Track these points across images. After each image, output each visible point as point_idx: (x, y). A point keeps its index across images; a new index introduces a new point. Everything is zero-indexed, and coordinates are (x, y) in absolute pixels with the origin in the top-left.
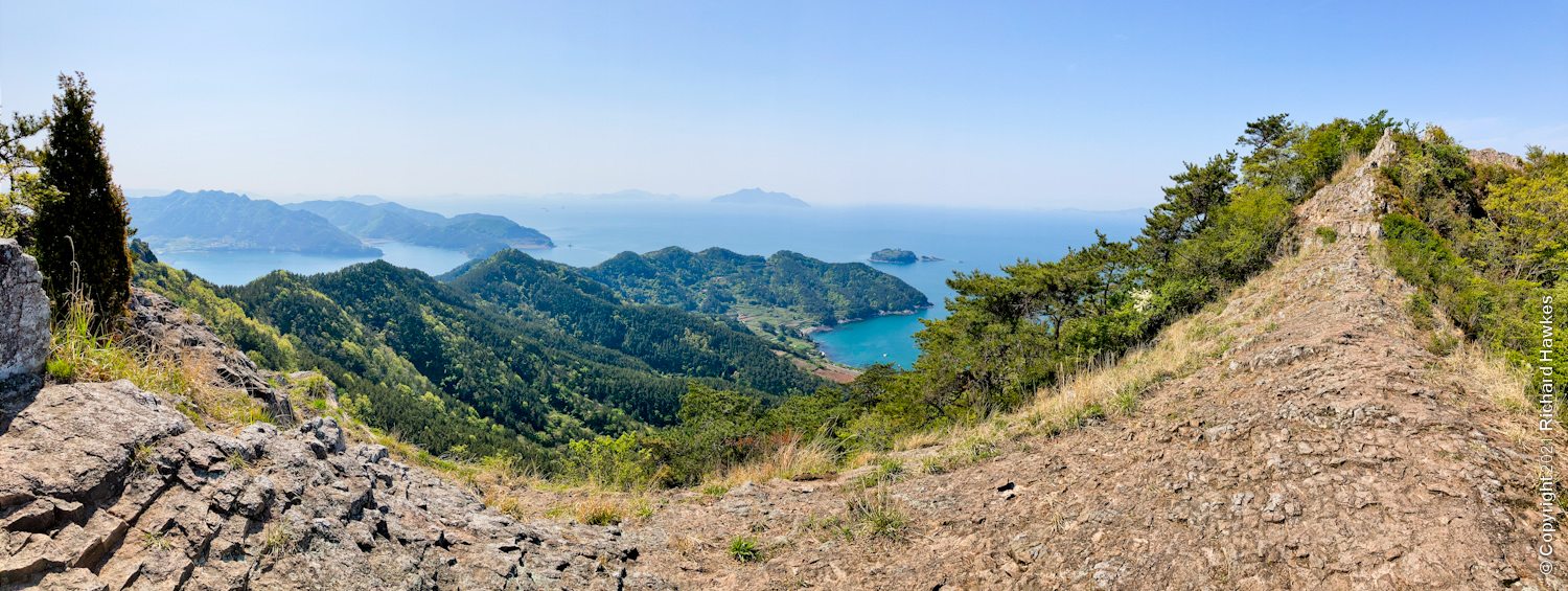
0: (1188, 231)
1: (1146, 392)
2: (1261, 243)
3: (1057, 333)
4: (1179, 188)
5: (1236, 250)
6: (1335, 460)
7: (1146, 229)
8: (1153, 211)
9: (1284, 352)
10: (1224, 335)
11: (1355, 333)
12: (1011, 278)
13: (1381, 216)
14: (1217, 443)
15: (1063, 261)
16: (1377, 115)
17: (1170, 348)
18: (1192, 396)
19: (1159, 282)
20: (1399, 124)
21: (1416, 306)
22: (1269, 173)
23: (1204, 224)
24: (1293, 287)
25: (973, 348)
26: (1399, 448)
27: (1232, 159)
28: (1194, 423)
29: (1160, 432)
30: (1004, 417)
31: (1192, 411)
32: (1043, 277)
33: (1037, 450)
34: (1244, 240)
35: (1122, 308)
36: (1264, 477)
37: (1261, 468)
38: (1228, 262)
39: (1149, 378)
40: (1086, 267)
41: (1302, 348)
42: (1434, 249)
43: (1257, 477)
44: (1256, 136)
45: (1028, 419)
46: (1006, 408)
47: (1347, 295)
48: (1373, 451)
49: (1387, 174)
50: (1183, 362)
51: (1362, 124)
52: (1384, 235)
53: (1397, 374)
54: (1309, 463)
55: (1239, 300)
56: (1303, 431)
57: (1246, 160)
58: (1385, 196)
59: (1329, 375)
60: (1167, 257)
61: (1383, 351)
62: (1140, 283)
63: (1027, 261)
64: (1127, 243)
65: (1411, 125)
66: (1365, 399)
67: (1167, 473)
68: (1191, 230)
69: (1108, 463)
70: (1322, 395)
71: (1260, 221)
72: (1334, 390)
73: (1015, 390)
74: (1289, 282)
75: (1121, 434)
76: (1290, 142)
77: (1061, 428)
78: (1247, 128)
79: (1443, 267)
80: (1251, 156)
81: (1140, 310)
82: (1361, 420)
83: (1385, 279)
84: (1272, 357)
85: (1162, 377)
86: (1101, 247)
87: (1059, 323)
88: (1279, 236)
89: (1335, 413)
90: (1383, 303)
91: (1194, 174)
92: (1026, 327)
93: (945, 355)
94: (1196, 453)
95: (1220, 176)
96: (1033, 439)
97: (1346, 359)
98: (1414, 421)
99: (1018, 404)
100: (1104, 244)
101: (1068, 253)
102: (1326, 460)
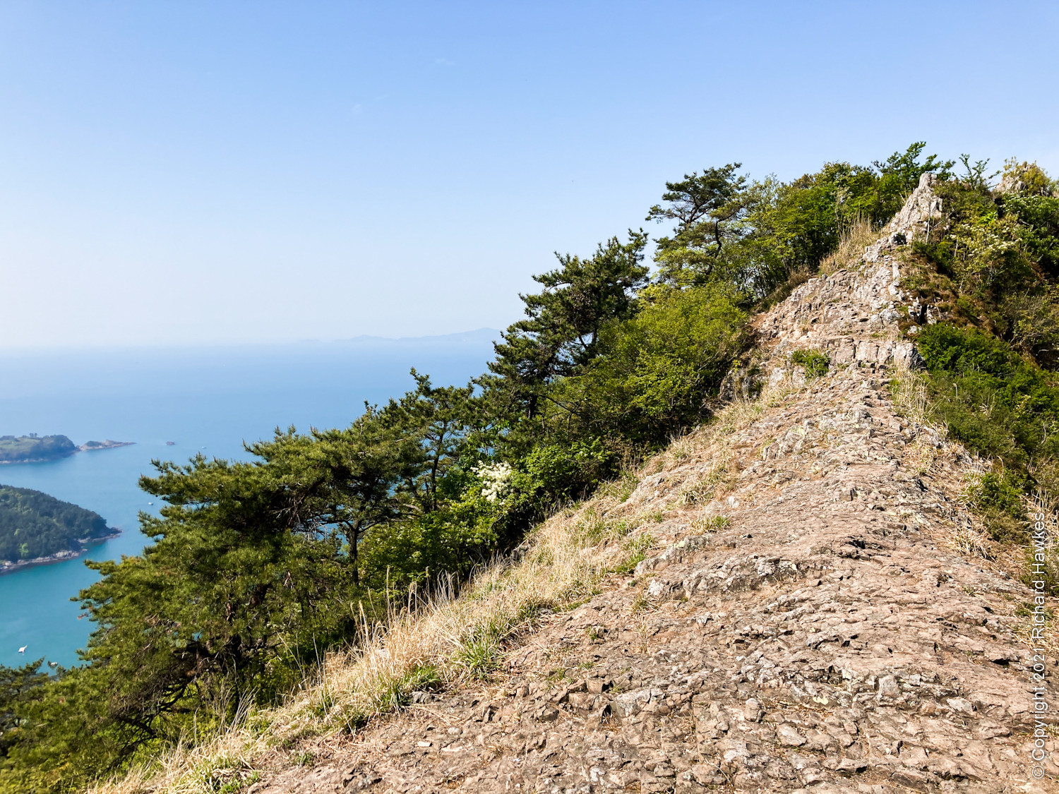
0: (566, 363)
1: (509, 638)
2: (693, 378)
3: (354, 552)
4: (548, 295)
5: (650, 392)
6: (845, 763)
7: (496, 362)
8: (506, 333)
9: (743, 566)
10: (635, 536)
11: (870, 539)
12: (265, 463)
13: (913, 330)
14: (634, 719)
15: (357, 425)
16: (904, 153)
17: (545, 560)
18: (587, 640)
19: (522, 449)
20: (949, 165)
21: (991, 497)
22: (706, 261)
23: (592, 350)
24: (752, 454)
25: (202, 599)
26: (973, 758)
27: (639, 242)
28: (595, 685)
29: (538, 704)
30: (267, 714)
31: (590, 666)
32: (323, 456)
33: (327, 758)
34: (661, 375)
35: (463, 496)
36: (719, 779)
37: (713, 764)
38: (636, 411)
39: (514, 614)
40: (397, 433)
41: (777, 562)
42: (1024, 390)
43: (709, 779)
44: (681, 204)
45: (310, 707)
46: (270, 697)
47: (852, 470)
48: (919, 756)
49: (924, 253)
50: (569, 582)
51: (876, 170)
52: (918, 364)
53: (960, 620)
54: (799, 762)
55: (658, 476)
56: (785, 706)
57: (665, 244)
58: (922, 294)
59: (829, 611)
60: (533, 409)
61: (930, 576)
62: (490, 452)
63: (292, 431)
64: (465, 388)
65: (971, 163)
66: (898, 660)
67: (554, 771)
68: (571, 361)
69: (451, 764)
70: (816, 646)
71: (691, 342)
72: (837, 639)
73: (286, 662)
74: (745, 445)
75: (472, 712)
76: (744, 210)
77: (368, 713)
78: (667, 192)
79: (1044, 424)
80: (672, 236)
81: (492, 498)
82: (894, 697)
83: (925, 443)
84: (721, 574)
85: (536, 609)
86: (422, 397)
87: (355, 534)
88: (725, 365)
89: (842, 679)
90: (923, 488)
91: (573, 271)
92: (297, 547)
93: (147, 620)
94: (601, 735)
95: (618, 271)
96: (318, 740)
97: (856, 585)
98: (1001, 712)
99: (292, 687)
100: (427, 391)
101: (365, 411)
102: (831, 761)
